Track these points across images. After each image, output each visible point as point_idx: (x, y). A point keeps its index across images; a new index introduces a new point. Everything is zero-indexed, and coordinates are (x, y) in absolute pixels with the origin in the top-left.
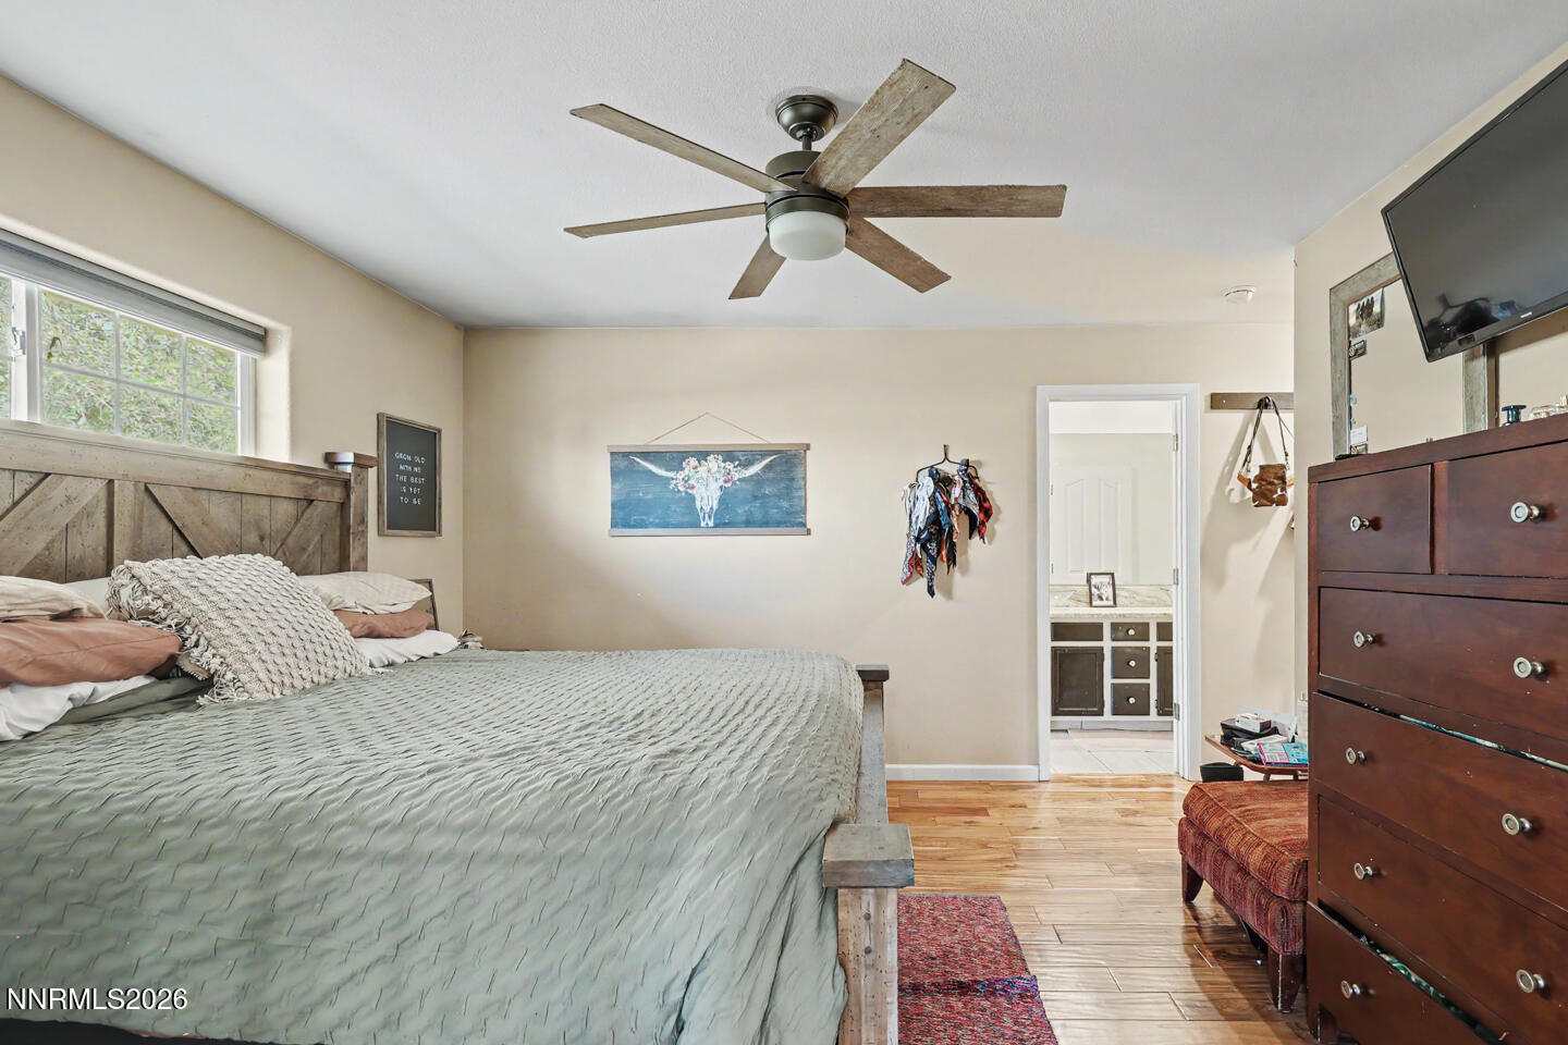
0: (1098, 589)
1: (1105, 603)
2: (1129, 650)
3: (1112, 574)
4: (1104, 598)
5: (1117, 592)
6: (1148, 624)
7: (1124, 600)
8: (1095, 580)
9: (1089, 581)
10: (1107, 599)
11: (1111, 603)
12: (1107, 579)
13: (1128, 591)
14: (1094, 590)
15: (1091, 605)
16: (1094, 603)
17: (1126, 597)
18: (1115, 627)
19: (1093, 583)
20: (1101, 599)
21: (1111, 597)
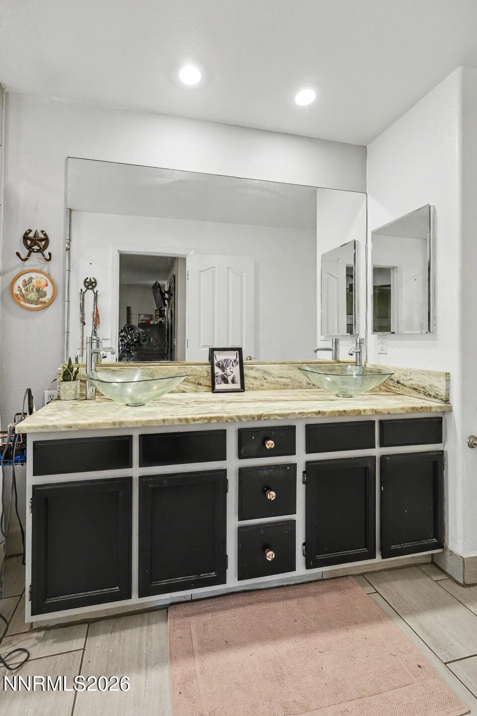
0: (223, 368)
1: (230, 386)
2: (266, 473)
3: (240, 350)
4: (230, 379)
5: (245, 371)
6: (293, 428)
7: (252, 381)
8: (219, 357)
9: (211, 358)
10: (233, 381)
11: (238, 386)
12: (233, 356)
13: (258, 370)
14: (217, 370)
15: (213, 390)
16: (218, 387)
17: (255, 378)
18: (243, 434)
19: (215, 362)
20: (226, 382)
21: (238, 379)
